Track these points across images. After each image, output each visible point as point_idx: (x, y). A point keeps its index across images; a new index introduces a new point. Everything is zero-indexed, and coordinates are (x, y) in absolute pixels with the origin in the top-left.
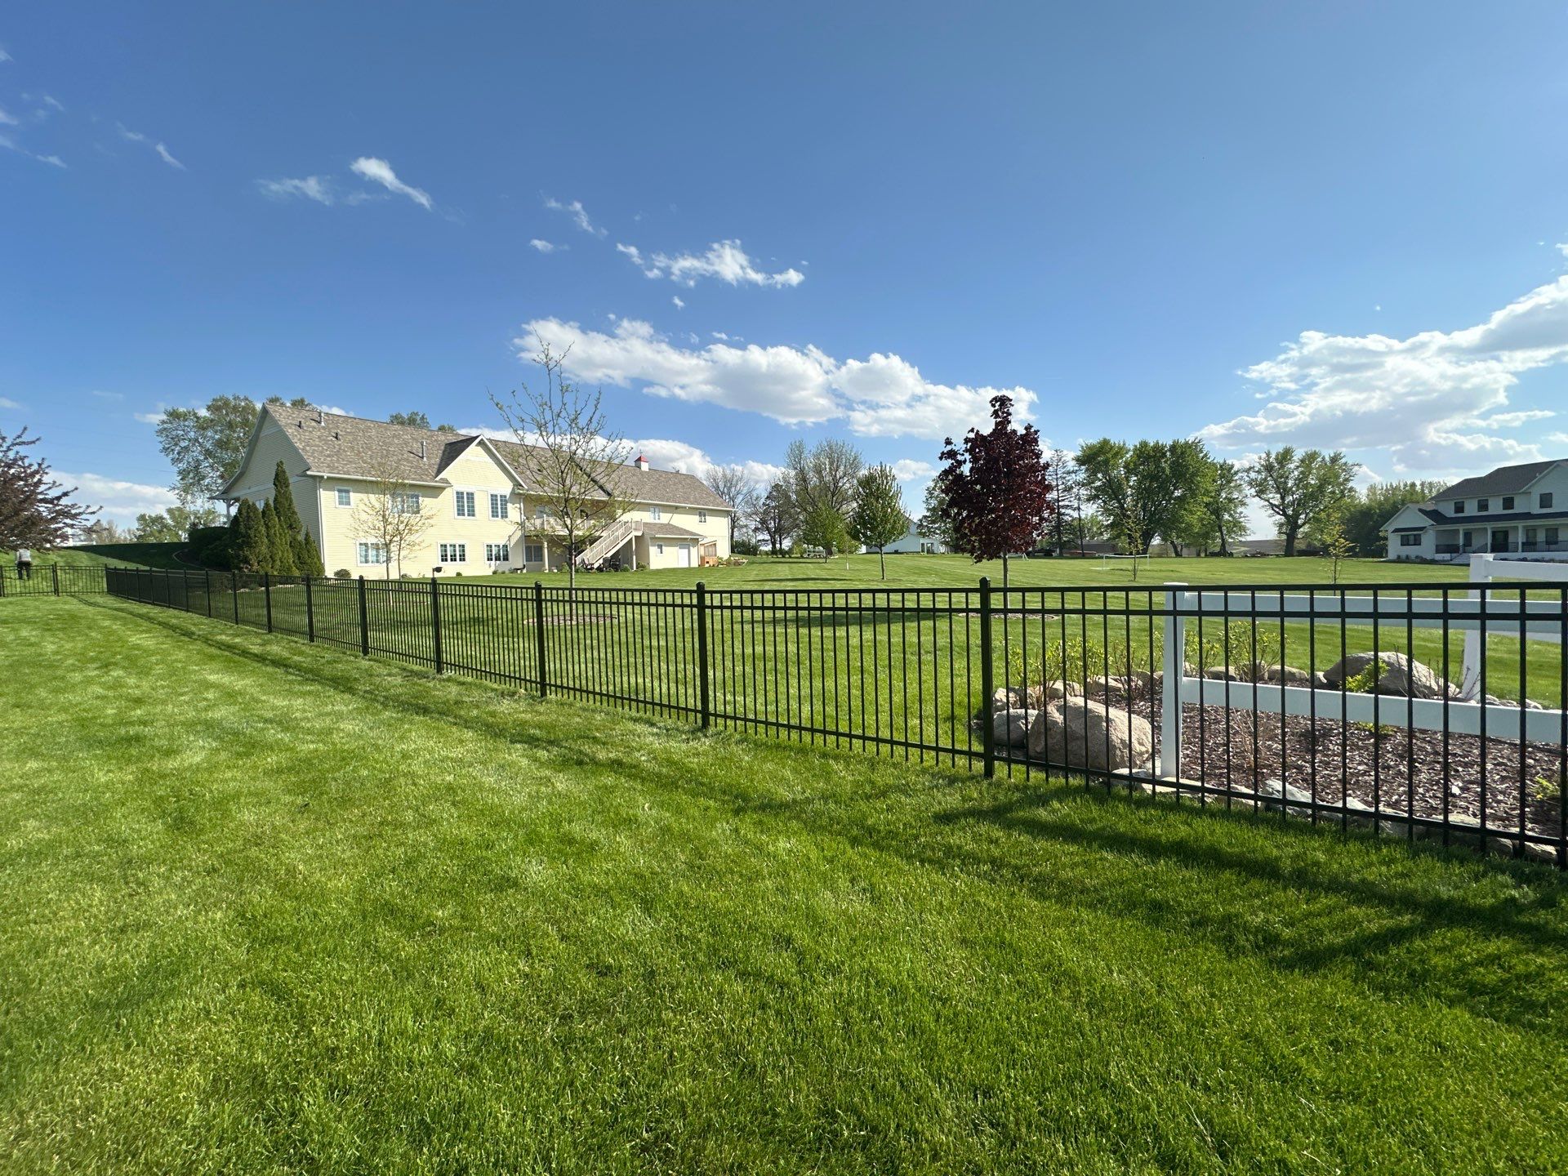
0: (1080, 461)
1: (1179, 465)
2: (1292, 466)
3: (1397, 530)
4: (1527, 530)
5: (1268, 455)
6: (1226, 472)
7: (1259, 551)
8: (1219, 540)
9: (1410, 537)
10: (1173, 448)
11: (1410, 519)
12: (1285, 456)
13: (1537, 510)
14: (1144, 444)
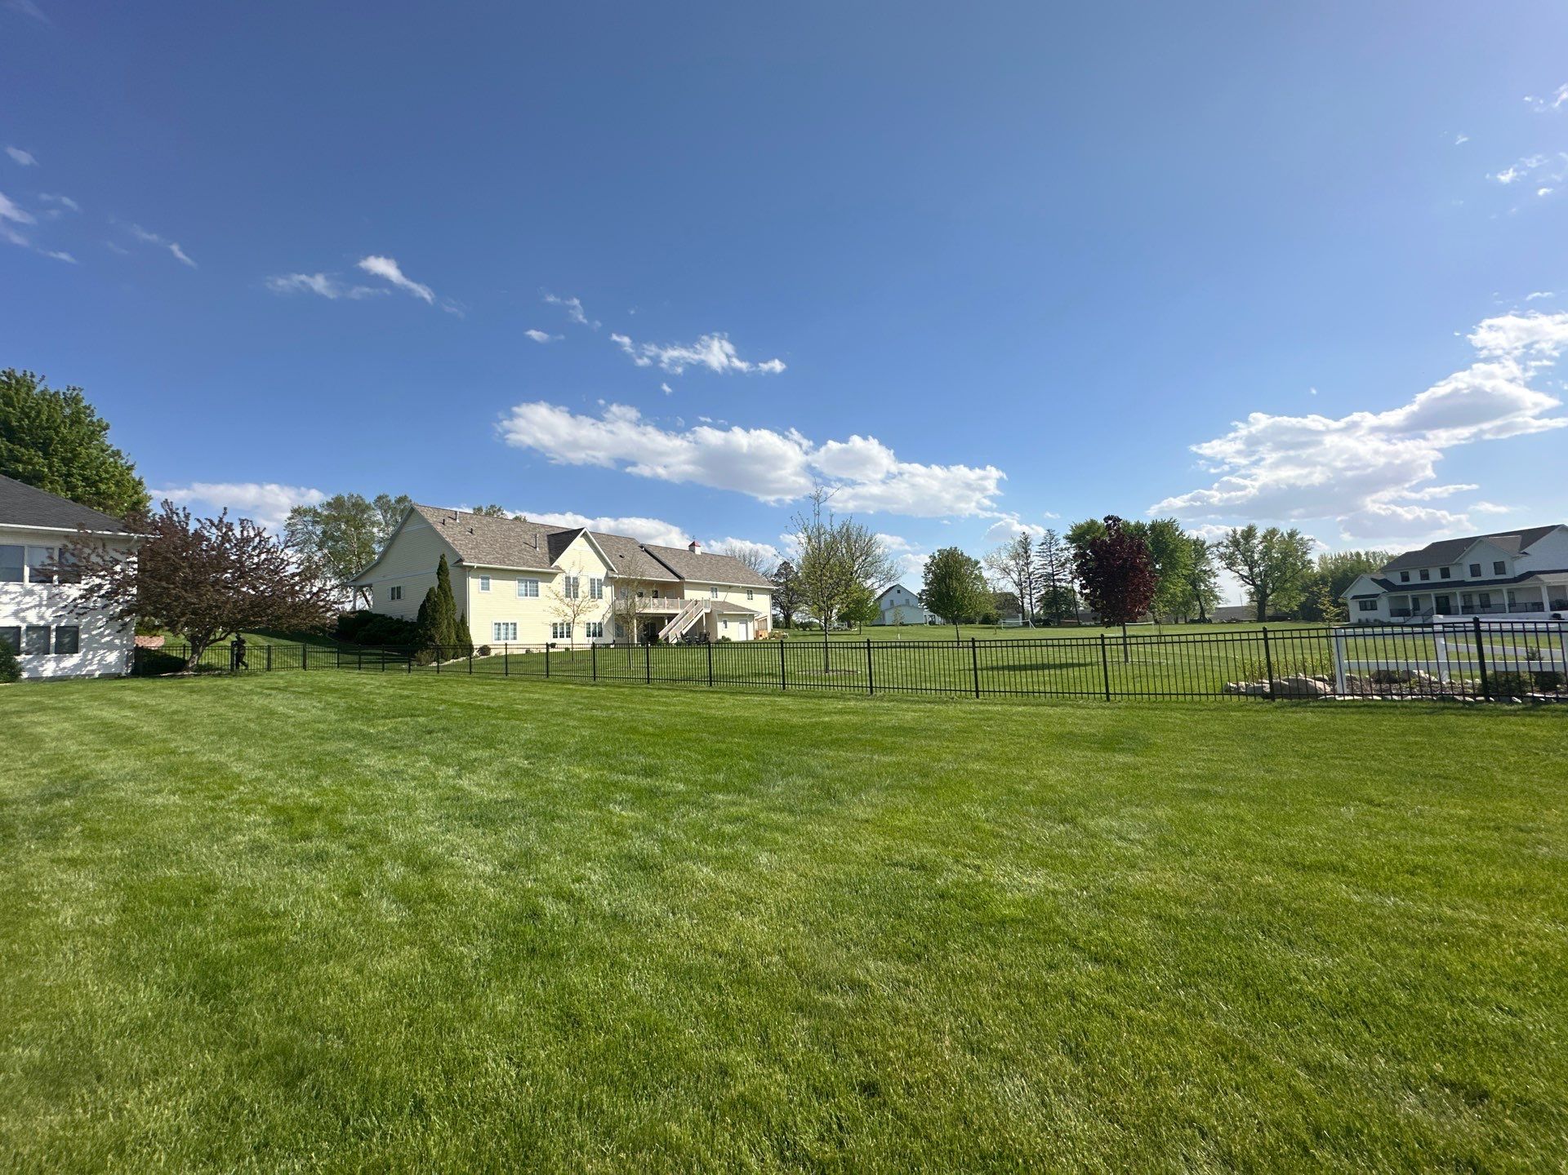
0: (1069, 539)
1: (1159, 542)
2: (1256, 541)
3: (1355, 597)
5: (1233, 531)
6: (1199, 547)
7: (1235, 617)
8: (1198, 607)
9: (1368, 603)
12: (1249, 533)
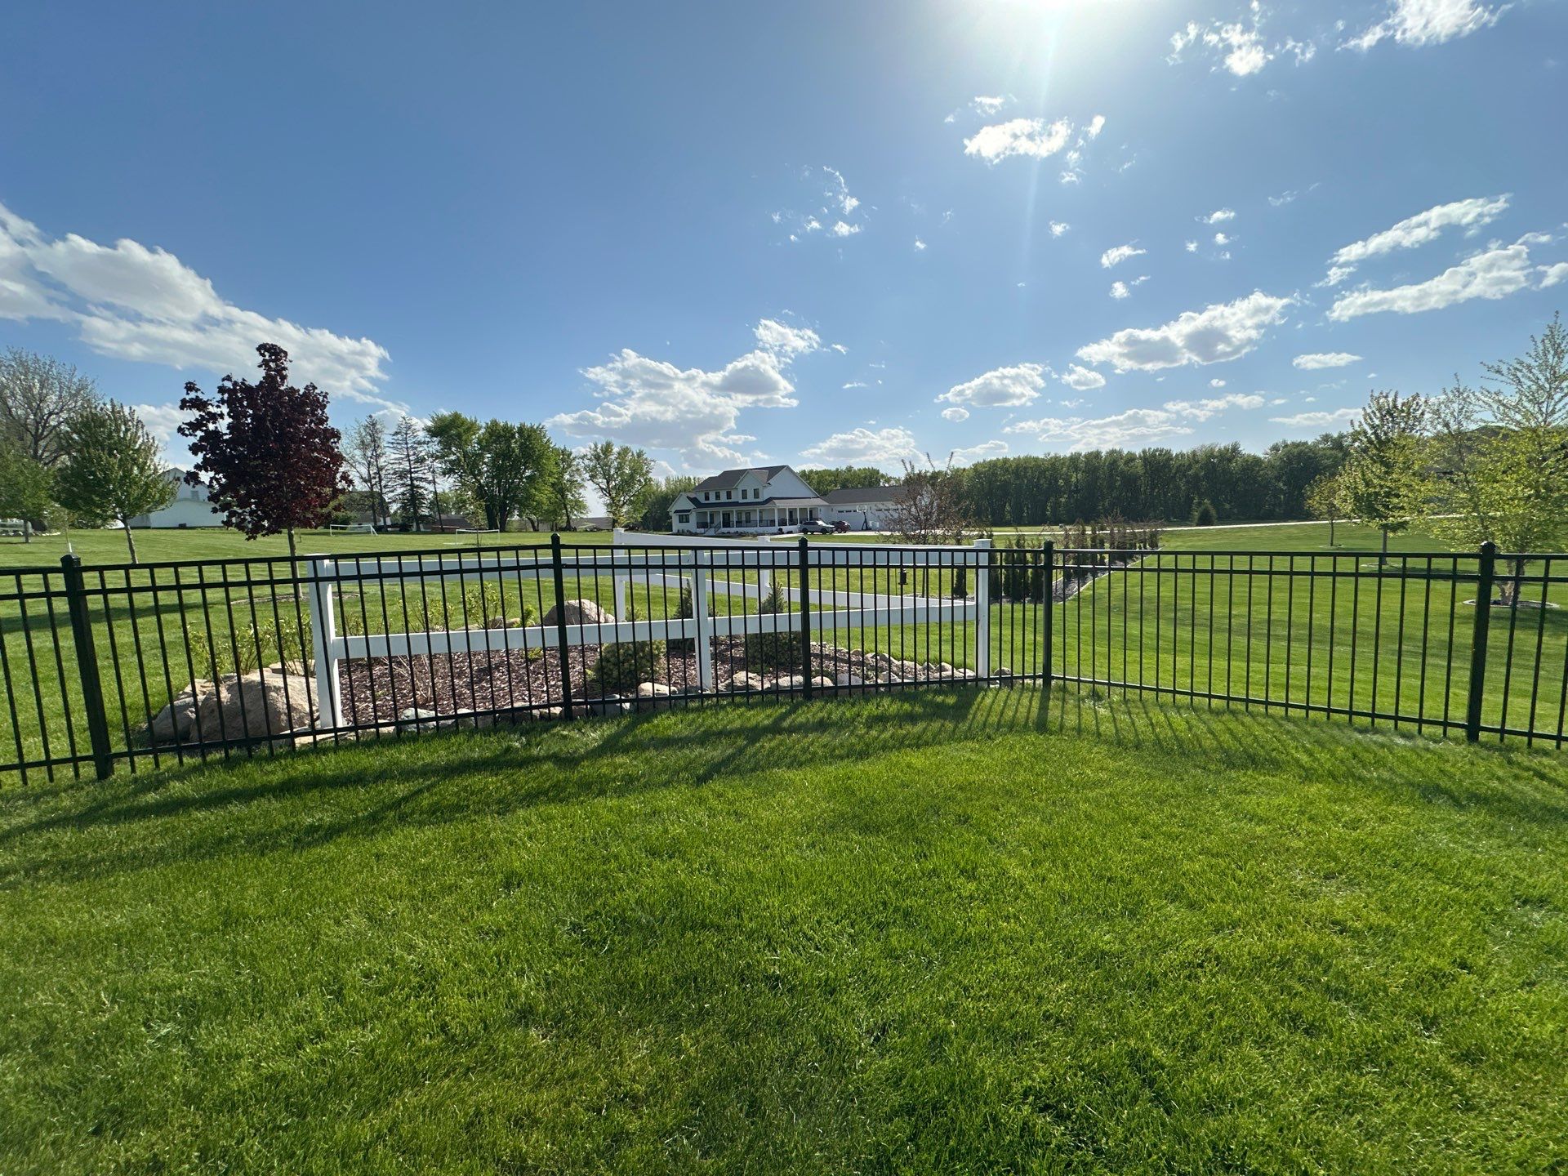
0: (433, 432)
1: (527, 446)
2: (613, 457)
3: (676, 512)
4: (739, 513)
5: (596, 446)
6: (565, 457)
7: (597, 527)
8: (565, 518)
9: (684, 517)
10: (521, 430)
11: (683, 504)
12: (607, 449)
13: (741, 501)
14: (495, 423)
